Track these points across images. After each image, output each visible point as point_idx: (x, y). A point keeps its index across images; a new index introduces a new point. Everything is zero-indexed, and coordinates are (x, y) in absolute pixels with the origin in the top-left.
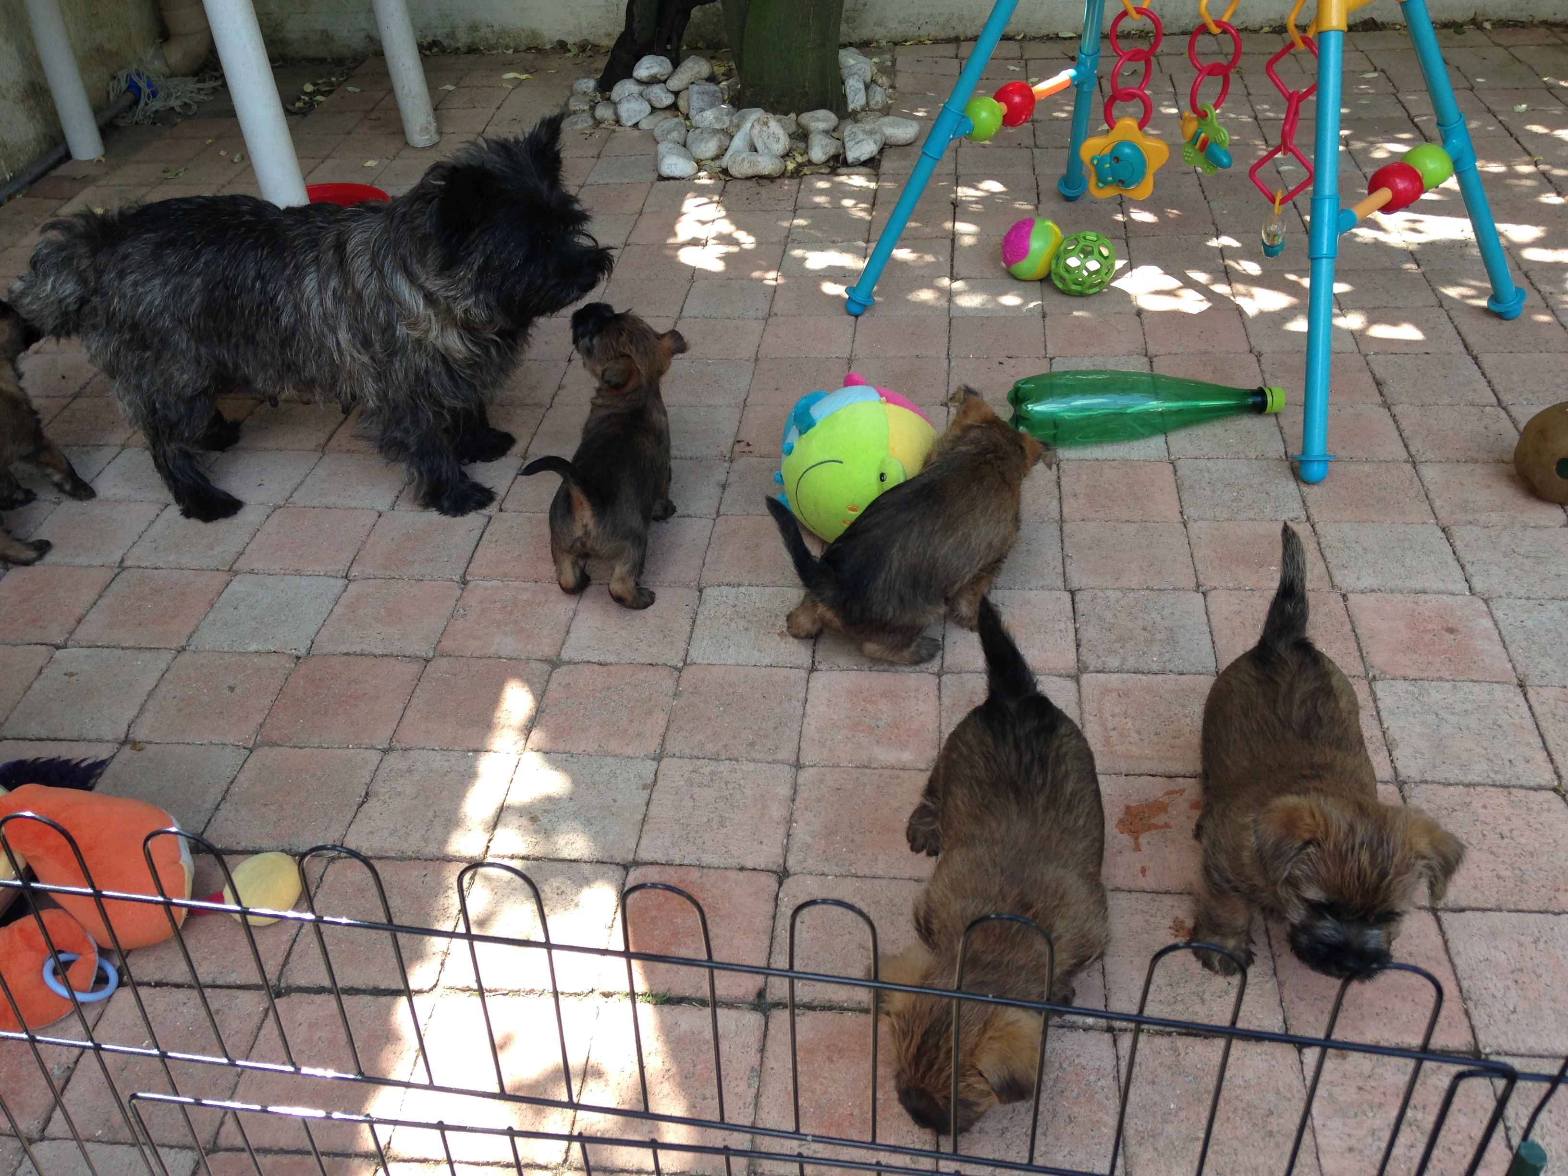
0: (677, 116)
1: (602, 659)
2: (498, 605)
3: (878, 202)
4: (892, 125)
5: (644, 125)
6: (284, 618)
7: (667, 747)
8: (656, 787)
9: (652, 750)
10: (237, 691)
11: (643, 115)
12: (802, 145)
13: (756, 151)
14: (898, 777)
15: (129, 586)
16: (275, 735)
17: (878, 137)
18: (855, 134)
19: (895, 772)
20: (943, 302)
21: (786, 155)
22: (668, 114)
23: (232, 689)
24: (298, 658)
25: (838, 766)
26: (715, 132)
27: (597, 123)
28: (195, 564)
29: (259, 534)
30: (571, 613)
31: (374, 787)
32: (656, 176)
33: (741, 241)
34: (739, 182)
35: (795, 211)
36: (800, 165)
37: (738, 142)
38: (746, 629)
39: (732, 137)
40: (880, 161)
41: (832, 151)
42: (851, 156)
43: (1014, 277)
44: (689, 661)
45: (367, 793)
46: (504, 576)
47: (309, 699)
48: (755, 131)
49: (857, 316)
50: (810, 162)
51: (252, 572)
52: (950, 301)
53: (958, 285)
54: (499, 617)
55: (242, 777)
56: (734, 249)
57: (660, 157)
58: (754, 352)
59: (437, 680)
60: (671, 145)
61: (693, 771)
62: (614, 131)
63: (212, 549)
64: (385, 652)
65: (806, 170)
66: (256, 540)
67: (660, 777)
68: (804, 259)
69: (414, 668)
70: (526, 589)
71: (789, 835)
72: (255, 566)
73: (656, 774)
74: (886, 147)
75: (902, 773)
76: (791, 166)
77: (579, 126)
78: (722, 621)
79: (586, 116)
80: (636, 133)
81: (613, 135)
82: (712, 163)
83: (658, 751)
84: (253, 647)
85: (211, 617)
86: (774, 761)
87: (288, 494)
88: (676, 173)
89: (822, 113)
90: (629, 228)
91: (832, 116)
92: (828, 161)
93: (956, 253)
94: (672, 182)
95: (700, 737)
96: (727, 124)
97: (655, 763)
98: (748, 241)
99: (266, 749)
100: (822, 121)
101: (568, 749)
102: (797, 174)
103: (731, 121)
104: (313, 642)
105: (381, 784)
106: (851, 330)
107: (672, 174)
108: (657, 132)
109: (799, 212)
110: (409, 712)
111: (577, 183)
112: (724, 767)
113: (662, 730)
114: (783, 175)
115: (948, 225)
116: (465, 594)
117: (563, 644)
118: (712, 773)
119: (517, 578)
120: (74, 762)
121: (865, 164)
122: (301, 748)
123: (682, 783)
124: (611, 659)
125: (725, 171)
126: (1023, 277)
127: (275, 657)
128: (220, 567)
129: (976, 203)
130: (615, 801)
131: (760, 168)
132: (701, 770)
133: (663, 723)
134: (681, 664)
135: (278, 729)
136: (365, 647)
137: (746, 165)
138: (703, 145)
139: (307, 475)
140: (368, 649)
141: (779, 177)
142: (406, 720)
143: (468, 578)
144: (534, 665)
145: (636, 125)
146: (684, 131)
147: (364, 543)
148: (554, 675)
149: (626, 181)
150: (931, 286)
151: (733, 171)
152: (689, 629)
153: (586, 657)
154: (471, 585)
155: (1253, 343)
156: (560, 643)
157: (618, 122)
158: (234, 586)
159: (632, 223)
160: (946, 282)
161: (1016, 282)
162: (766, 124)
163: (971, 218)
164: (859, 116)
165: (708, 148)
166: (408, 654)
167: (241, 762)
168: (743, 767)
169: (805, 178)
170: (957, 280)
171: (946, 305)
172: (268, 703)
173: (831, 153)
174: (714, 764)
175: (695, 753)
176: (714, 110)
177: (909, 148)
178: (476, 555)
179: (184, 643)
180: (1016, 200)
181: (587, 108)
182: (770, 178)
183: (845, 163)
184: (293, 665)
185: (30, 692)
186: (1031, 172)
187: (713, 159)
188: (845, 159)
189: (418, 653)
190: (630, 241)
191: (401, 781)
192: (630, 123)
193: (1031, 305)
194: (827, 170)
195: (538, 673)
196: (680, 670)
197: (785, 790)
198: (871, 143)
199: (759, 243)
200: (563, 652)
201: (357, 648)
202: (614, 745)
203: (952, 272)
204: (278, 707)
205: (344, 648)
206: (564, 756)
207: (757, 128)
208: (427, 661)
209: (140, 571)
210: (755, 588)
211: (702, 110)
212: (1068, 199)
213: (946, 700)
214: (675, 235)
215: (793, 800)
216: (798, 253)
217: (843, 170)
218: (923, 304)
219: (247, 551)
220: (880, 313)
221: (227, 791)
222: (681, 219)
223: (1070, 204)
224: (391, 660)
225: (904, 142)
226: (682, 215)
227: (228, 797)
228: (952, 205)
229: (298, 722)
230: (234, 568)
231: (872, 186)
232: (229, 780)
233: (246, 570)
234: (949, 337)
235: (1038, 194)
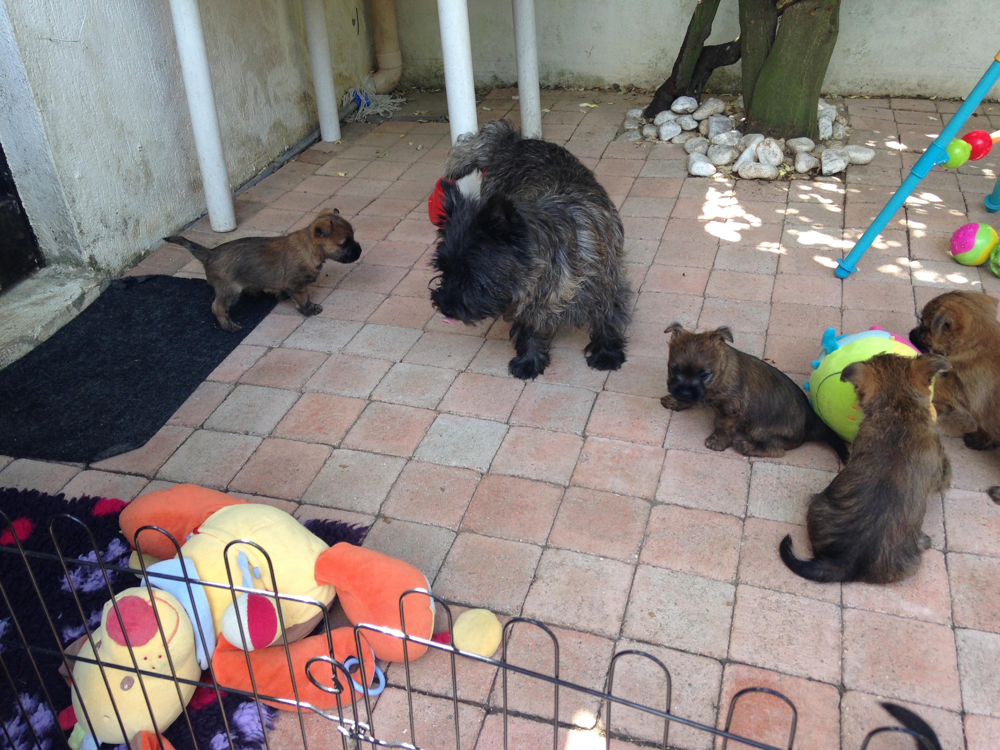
0: (698, 136)
1: (686, 503)
2: (609, 455)
3: (848, 202)
4: (856, 151)
5: (676, 141)
6: (471, 446)
7: (742, 577)
8: (737, 606)
9: (730, 576)
10: (447, 491)
11: (676, 134)
12: (790, 160)
13: (758, 161)
14: (922, 627)
15: (375, 413)
16: (472, 525)
17: (847, 158)
18: (830, 155)
19: (919, 623)
20: (906, 276)
21: (779, 166)
22: (692, 134)
23: (443, 490)
24: (482, 474)
25: (873, 611)
26: (729, 148)
27: (644, 138)
28: (415, 403)
29: (451, 388)
30: (660, 468)
31: (541, 572)
32: (686, 174)
33: (750, 221)
34: (745, 182)
35: (787, 203)
36: (788, 173)
37: (747, 155)
38: (790, 497)
39: (741, 153)
40: (845, 174)
41: (812, 165)
42: (825, 170)
43: (957, 262)
44: (749, 514)
45: (535, 576)
46: (612, 436)
47: (492, 504)
48: (760, 149)
49: (842, 279)
50: (795, 171)
51: (449, 412)
52: (911, 275)
53: (915, 264)
54: (610, 463)
55: (453, 551)
56: (746, 227)
57: (691, 162)
58: (769, 298)
59: (574, 503)
60: (700, 155)
61: (763, 598)
62: (655, 143)
63: (424, 395)
64: (538, 478)
65: (793, 177)
66: (450, 392)
67: (739, 599)
68: (797, 237)
69: (558, 492)
70: (627, 447)
71: (842, 659)
72: (450, 409)
73: (735, 595)
74: (851, 164)
75: (925, 624)
76: (782, 173)
77: (632, 139)
78: (770, 488)
79: (637, 133)
80: (670, 145)
81: (655, 146)
82: (726, 168)
83: (734, 578)
84: (454, 464)
85: (426, 440)
86: (823, 600)
87: (467, 364)
88: (702, 173)
89: (804, 140)
90: (672, 207)
91: (812, 142)
92: (809, 171)
93: (911, 242)
94: (697, 179)
95: (765, 573)
96: (737, 142)
97: (733, 587)
98: (756, 222)
99: (467, 534)
100: (805, 145)
101: (669, 566)
102: (786, 178)
103: (739, 142)
104: (490, 465)
105: (544, 570)
106: (839, 288)
107: (698, 174)
108: (687, 146)
109: (790, 204)
110: (558, 523)
111: (633, 175)
112: (786, 598)
113: (736, 563)
114: (776, 179)
115: (903, 222)
116: (586, 445)
117: (657, 489)
118: (777, 602)
119: (620, 438)
120: (349, 525)
121: (835, 175)
122: (489, 537)
123: (756, 605)
124: (693, 505)
125: (736, 174)
126: (966, 263)
127: (468, 472)
128: (429, 407)
129: (921, 208)
130: (707, 610)
131: (762, 173)
132: (769, 598)
133: (736, 557)
134: (743, 516)
135: (474, 521)
136: (524, 473)
137: (753, 171)
138: (720, 156)
139: (477, 352)
140: (526, 475)
141: (774, 180)
142: (556, 528)
143: (587, 434)
144: (639, 501)
145: (670, 141)
146: (706, 146)
147: (517, 402)
148: (653, 511)
149: (666, 176)
150: (894, 263)
151: (742, 174)
152: (746, 491)
153: (674, 501)
154: (589, 439)
156: (654, 488)
157: (658, 137)
158: (438, 420)
159: (673, 204)
160: (905, 261)
161: (958, 265)
162: (769, 145)
163: (919, 218)
164: (827, 143)
165: (725, 158)
166: (553, 481)
167: (452, 541)
168: (801, 601)
169: (792, 182)
170: (913, 260)
171: (908, 277)
172: (466, 502)
173: (812, 167)
174: (777, 594)
175: (763, 584)
176: (728, 133)
177: (865, 167)
178: (592, 418)
179: (411, 455)
180: (950, 208)
181: (636, 128)
182: (768, 180)
183: (821, 174)
184: (479, 479)
185: (319, 475)
186: (958, 190)
187: (726, 165)
188: (821, 170)
189: (559, 482)
190: (673, 215)
191: (557, 571)
192: (667, 139)
193: (974, 283)
194: (808, 178)
195: (642, 507)
196: (744, 520)
197: (835, 624)
198: (842, 162)
199: (764, 223)
200: (657, 494)
201: (519, 473)
202: (701, 569)
203: (909, 254)
204: (472, 507)
205: (511, 472)
206: (667, 571)
207: (762, 147)
208: (566, 488)
209: (382, 404)
210: (792, 467)
211: (718, 133)
212: (989, 211)
213: (953, 573)
214: (703, 214)
215: (842, 632)
216: (792, 232)
217: (820, 178)
218: (891, 275)
219: (445, 398)
220: (860, 279)
221: (445, 559)
222: (706, 203)
223: (993, 215)
224: (543, 485)
225: (863, 162)
226: (706, 201)
227: (445, 564)
228: (904, 209)
229: (486, 518)
230: (438, 409)
231: (842, 191)
232: (446, 552)
233: (445, 410)
234: (915, 300)
235: (966, 206)
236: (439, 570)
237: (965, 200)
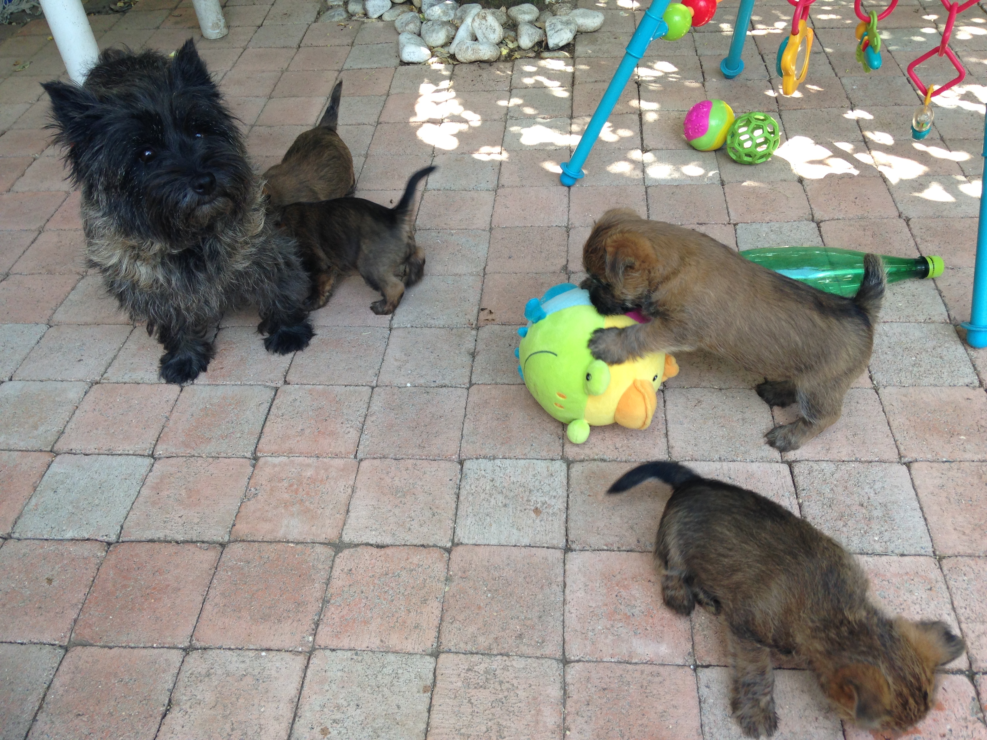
0: (412, 10)
1: (379, 540)
2: (285, 484)
3: (577, 82)
4: (584, 16)
5: (386, 17)
6: (97, 502)
7: (443, 641)
8: (436, 690)
9: (429, 644)
10: (54, 583)
11: (386, 9)
12: (512, 34)
13: (476, 40)
14: (658, 674)
16: (87, 634)
17: (573, 27)
18: (554, 24)
20: (638, 174)
21: (501, 43)
22: (405, 8)
23: (50, 581)
24: (109, 544)
25: (602, 661)
26: (444, 24)
27: (350, 16)
28: (22, 445)
29: (77, 411)
30: (350, 490)
31: (177, 695)
32: (398, 61)
33: (468, 118)
34: (464, 66)
35: (510, 91)
36: (512, 51)
37: (462, 33)
38: (505, 506)
39: (457, 28)
40: (574, 45)
41: (537, 39)
42: (552, 42)
43: (694, 148)
44: (456, 540)
45: (170, 701)
46: (290, 453)
47: (118, 593)
48: (476, 24)
49: (569, 187)
50: (519, 47)
51: (70, 452)
52: (643, 171)
53: (649, 157)
54: (286, 496)
55: (57, 683)
56: (464, 127)
57: (401, 46)
58: (488, 222)
59: (232, 568)
60: (410, 36)
61: (469, 670)
62: (363, 23)
63: (36, 429)
64: (188, 537)
65: (517, 55)
66: (74, 418)
67: (439, 677)
68: (520, 135)
69: (211, 555)
70: (309, 465)
72: (74, 446)
73: (434, 673)
74: (579, 33)
75: (661, 669)
76: (505, 52)
77: (336, 19)
78: (483, 496)
79: (341, 10)
80: (381, 24)
81: (363, 26)
82: (442, 50)
83: (435, 645)
84: (69, 535)
85: (34, 501)
86: (543, 657)
87: (103, 369)
88: (415, 59)
89: (527, 7)
90: (380, 108)
91: (535, 9)
92: (533, 47)
93: (644, 127)
94: (411, 67)
95: (472, 629)
96: (453, 16)
97: (432, 660)
98: (475, 120)
99: (79, 648)
100: (528, 13)
101: (352, 646)
102: (509, 58)
103: (455, 15)
104: (122, 527)
105: (182, 690)
106: (566, 200)
107: (411, 60)
108: (398, 24)
109: (514, 91)
110: (208, 606)
111: (336, 68)
112: (497, 663)
113: (436, 622)
114: (498, 59)
115: (634, 103)
116: (256, 472)
117: (344, 524)
118: (487, 672)
119: (301, 454)
121: (562, 48)
122: (110, 648)
123: (459, 684)
124: (388, 540)
125: (453, 57)
126: (702, 149)
127: (88, 545)
128: (43, 448)
129: (655, 82)
130: (399, 707)
131: (481, 54)
132: (476, 668)
133: (438, 613)
134: (449, 545)
135: (90, 626)
136: (168, 532)
137: (470, 52)
138: (434, 35)
139: (120, 349)
140: (171, 534)
141: (496, 61)
142: (204, 615)
143: (259, 454)
144: (319, 549)
145: (380, 17)
146: (418, 24)
147: (168, 419)
148: (337, 560)
149: (375, 66)
150: (626, 159)
151: (459, 57)
152: (454, 506)
153: (364, 539)
154: (262, 461)
155: (901, 209)
156: (341, 524)
157: (366, 15)
158: (54, 468)
159: (382, 104)
160: (637, 154)
161: (694, 151)
162: (484, 18)
163: (653, 97)
164: (554, 8)
165: (439, 37)
166: (206, 539)
167: (56, 665)
168: (514, 663)
169: (517, 62)
170: (647, 151)
171: (641, 175)
172: (81, 596)
173: (536, 40)
174: (486, 659)
175: (469, 648)
176: (441, 5)
177: (596, 34)
178: (266, 429)
179: (9, 530)
180: (686, 78)
181: (341, 3)
182: (489, 62)
183: (547, 49)
184: (104, 554)
186: (695, 54)
187: (442, 46)
188: (547, 44)
189: (215, 538)
190: (381, 120)
191: (201, 687)
192: (376, 16)
193: (711, 174)
194: (533, 55)
195: (323, 558)
196: (449, 551)
197: (555, 692)
198: (568, 31)
199: (484, 121)
200: (344, 533)
201: (160, 535)
202: (394, 641)
203: (642, 144)
204: (90, 602)
205: (148, 535)
206: (349, 654)
207: (477, 21)
208: (223, 545)
210: (508, 461)
211: (432, 5)
212: (727, 77)
214: (415, 114)
215: (564, 705)
216: (514, 129)
217: (546, 54)
218: (621, 176)
219: (67, 430)
220: (588, 184)
221: (43, 699)
222: (419, 100)
223: (730, 82)
224: (191, 547)
225: (592, 29)
226: (420, 96)
227: (44, 705)
228: (636, 85)
229: (107, 618)
230: (55, 449)
231: (570, 69)
232: (46, 686)
233: (65, 450)
234: (647, 205)
235: (703, 73)
236: (34, 719)
237: (701, 66)
